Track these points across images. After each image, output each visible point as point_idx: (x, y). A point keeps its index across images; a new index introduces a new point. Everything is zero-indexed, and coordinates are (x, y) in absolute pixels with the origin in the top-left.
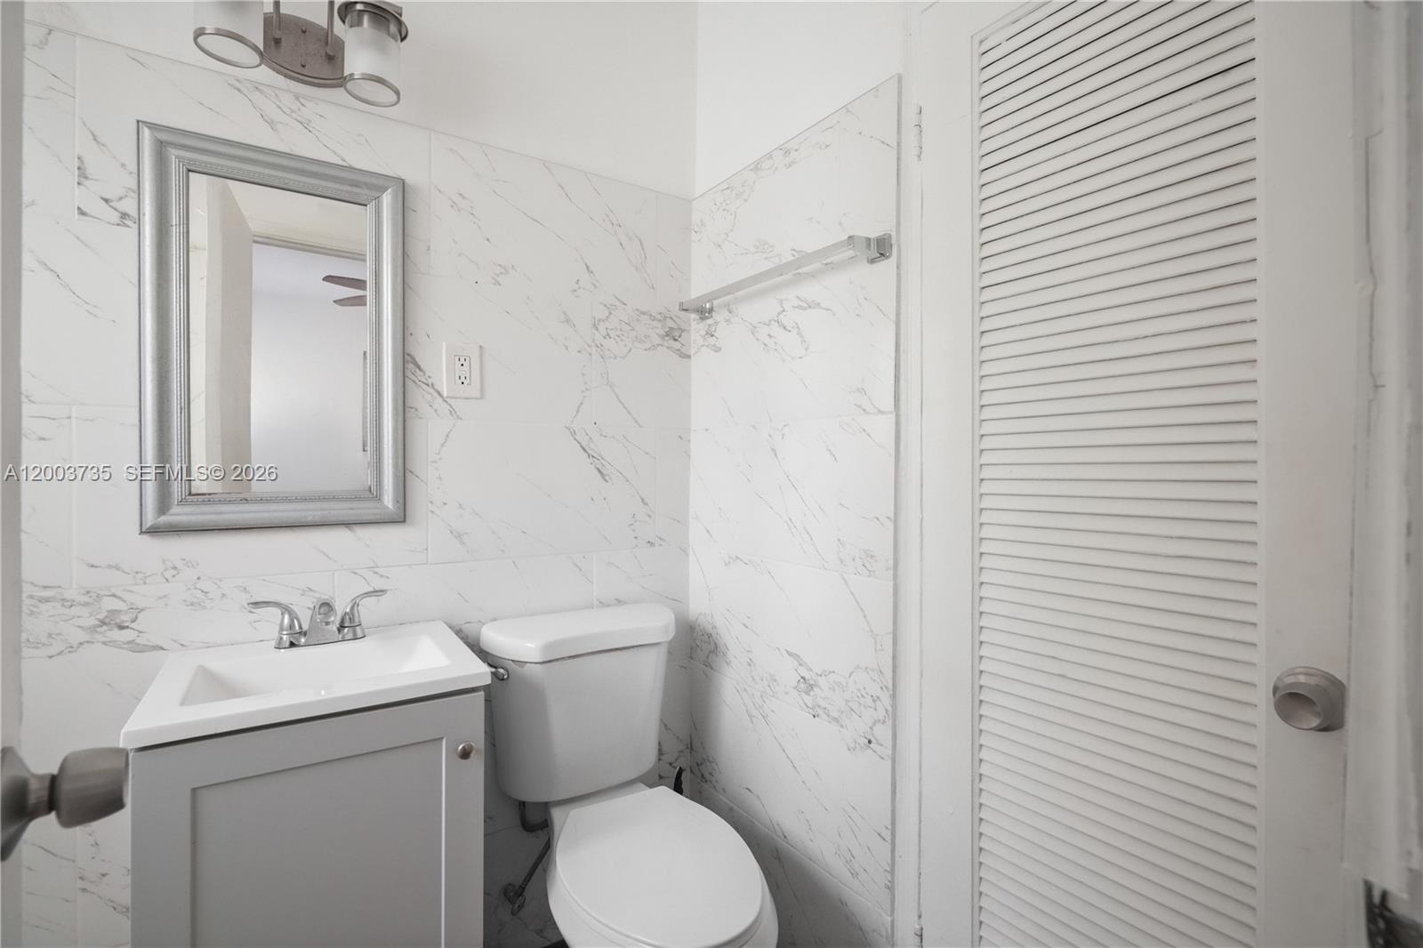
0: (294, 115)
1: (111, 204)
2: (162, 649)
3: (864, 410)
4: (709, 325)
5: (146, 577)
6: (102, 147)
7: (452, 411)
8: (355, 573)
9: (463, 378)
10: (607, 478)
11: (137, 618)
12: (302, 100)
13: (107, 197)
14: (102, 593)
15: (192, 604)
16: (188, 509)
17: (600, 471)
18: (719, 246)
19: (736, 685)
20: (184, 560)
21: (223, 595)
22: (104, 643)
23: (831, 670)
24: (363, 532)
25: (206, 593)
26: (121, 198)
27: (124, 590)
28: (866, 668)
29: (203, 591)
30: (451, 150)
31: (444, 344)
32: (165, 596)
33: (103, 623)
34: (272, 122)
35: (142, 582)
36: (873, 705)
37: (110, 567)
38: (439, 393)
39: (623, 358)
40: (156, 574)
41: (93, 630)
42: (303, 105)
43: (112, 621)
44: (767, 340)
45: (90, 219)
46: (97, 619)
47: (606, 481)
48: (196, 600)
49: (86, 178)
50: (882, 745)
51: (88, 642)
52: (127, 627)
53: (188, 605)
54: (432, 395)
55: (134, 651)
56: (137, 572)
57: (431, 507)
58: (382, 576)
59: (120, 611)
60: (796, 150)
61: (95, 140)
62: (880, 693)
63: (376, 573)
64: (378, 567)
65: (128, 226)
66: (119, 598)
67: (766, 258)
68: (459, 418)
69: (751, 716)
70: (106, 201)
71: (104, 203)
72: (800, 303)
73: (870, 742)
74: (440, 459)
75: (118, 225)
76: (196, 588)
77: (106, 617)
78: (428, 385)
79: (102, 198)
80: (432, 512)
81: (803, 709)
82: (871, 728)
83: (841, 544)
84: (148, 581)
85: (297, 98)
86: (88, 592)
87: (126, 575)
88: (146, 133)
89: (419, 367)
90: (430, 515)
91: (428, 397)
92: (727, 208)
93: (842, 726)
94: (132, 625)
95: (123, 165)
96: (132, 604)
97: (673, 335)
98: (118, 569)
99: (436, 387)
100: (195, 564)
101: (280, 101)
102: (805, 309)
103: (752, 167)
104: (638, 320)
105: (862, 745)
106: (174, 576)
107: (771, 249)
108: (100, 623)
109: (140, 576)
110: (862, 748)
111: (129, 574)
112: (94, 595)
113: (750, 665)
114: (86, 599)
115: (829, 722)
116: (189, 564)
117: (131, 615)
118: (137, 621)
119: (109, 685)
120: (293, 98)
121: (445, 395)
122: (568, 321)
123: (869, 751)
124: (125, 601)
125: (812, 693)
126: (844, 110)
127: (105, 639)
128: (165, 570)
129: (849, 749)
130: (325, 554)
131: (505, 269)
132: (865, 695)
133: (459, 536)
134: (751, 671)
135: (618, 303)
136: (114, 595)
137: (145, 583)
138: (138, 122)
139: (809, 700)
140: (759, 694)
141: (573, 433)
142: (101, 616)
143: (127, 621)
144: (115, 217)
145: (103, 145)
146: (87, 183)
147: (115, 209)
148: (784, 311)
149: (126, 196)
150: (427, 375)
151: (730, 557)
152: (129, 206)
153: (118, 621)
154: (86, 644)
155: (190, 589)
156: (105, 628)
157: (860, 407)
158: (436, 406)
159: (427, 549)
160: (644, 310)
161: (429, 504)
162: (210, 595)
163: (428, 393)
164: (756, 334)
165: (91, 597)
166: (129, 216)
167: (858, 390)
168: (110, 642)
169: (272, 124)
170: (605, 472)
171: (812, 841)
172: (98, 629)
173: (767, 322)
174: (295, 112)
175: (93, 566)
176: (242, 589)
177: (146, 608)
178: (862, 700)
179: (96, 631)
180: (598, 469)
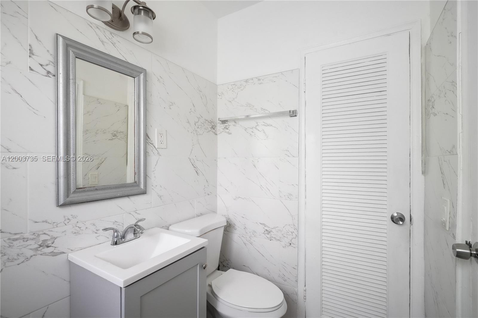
0: (110, 40)
1: (43, 67)
2: (64, 253)
3: (288, 156)
4: (226, 126)
5: (57, 224)
6: (39, 42)
7: (158, 153)
8: (130, 214)
9: (161, 141)
10: (198, 174)
11: (54, 242)
12: (113, 35)
13: (41, 64)
14: (40, 233)
15: (75, 233)
16: (76, 195)
17: (197, 172)
18: (230, 102)
19: (239, 236)
20: (72, 215)
21: (86, 228)
22: (41, 255)
23: (277, 226)
24: (133, 198)
25: (80, 228)
26: (47, 65)
27: (49, 231)
28: (289, 225)
29: (79, 227)
30: (158, 60)
31: (156, 129)
32: (65, 231)
33: (40, 246)
34: (103, 41)
35: (56, 226)
36: (291, 234)
37: (43, 222)
38: (155, 147)
39: (202, 135)
40: (61, 223)
41: (36, 249)
42: (113, 37)
43: (44, 245)
44: (252, 133)
45: (34, 72)
46: (38, 245)
47: (198, 175)
48: (76, 231)
49: (33, 54)
50: (294, 244)
51: (34, 255)
52: (50, 246)
53: (73, 234)
54: (153, 147)
55: (53, 256)
56: (54, 223)
57: (152, 187)
58: (138, 214)
59: (47, 240)
60: (263, 80)
61: (37, 38)
62: (294, 231)
63: (136, 213)
64: (137, 211)
65: (50, 77)
66: (47, 234)
67: (251, 109)
68: (160, 155)
69: (245, 244)
70: (41, 65)
71: (40, 66)
72: (265, 124)
73: (290, 244)
74: (155, 170)
75: (46, 76)
76: (76, 226)
77: (41, 243)
78: (151, 144)
79: (39, 64)
80: (153, 189)
81: (266, 239)
82: (291, 240)
83: (281, 192)
84: (58, 225)
85: (111, 34)
86: (34, 234)
87: (50, 224)
88: (61, 40)
89: (149, 137)
90: (152, 190)
91: (151, 148)
92: (234, 91)
93: (281, 241)
94: (52, 245)
95: (48, 51)
96: (52, 236)
97: (213, 127)
98: (47, 222)
99: (154, 144)
100: (76, 216)
101: (105, 34)
102: (266, 126)
103: (245, 81)
104: (205, 123)
105: (288, 245)
106: (68, 223)
107: (252, 107)
108: (39, 246)
109: (55, 224)
110: (288, 246)
111: (51, 224)
112: (36, 235)
113: (245, 229)
114: (33, 237)
115: (276, 241)
116: (74, 217)
117: (52, 241)
118: (54, 243)
119: (43, 272)
120: (110, 33)
121: (156, 147)
122: (188, 122)
123: (290, 246)
124: (49, 235)
125: (269, 234)
126: (281, 73)
127: (41, 253)
128: (65, 221)
129: (283, 247)
130: (121, 208)
131: (172, 103)
132: (289, 232)
133: (160, 197)
134: (245, 231)
135: (201, 117)
136: (45, 234)
137: (57, 227)
138: (57, 34)
139: (268, 236)
140: (249, 237)
141: (190, 160)
142: (40, 243)
143: (50, 244)
144: (45, 73)
145: (40, 41)
146: (33, 57)
147: (45, 69)
148: (258, 125)
149: (49, 64)
150: (151, 140)
151: (236, 197)
152: (51, 68)
153: (46, 244)
154: (34, 256)
155: (74, 227)
156: (41, 248)
157: (287, 155)
158: (154, 151)
159: (151, 203)
160: (207, 119)
161: (152, 186)
162: (82, 229)
163: (152, 147)
164: (247, 131)
165: (35, 236)
166: (50, 72)
167: (286, 150)
168: (44, 253)
169: (102, 42)
170: (198, 172)
171: (269, 275)
172: (39, 249)
173: (251, 128)
174: (110, 39)
175: (36, 222)
176: (93, 224)
177: (58, 237)
178: (288, 234)
179: (38, 250)
180: (196, 171)
